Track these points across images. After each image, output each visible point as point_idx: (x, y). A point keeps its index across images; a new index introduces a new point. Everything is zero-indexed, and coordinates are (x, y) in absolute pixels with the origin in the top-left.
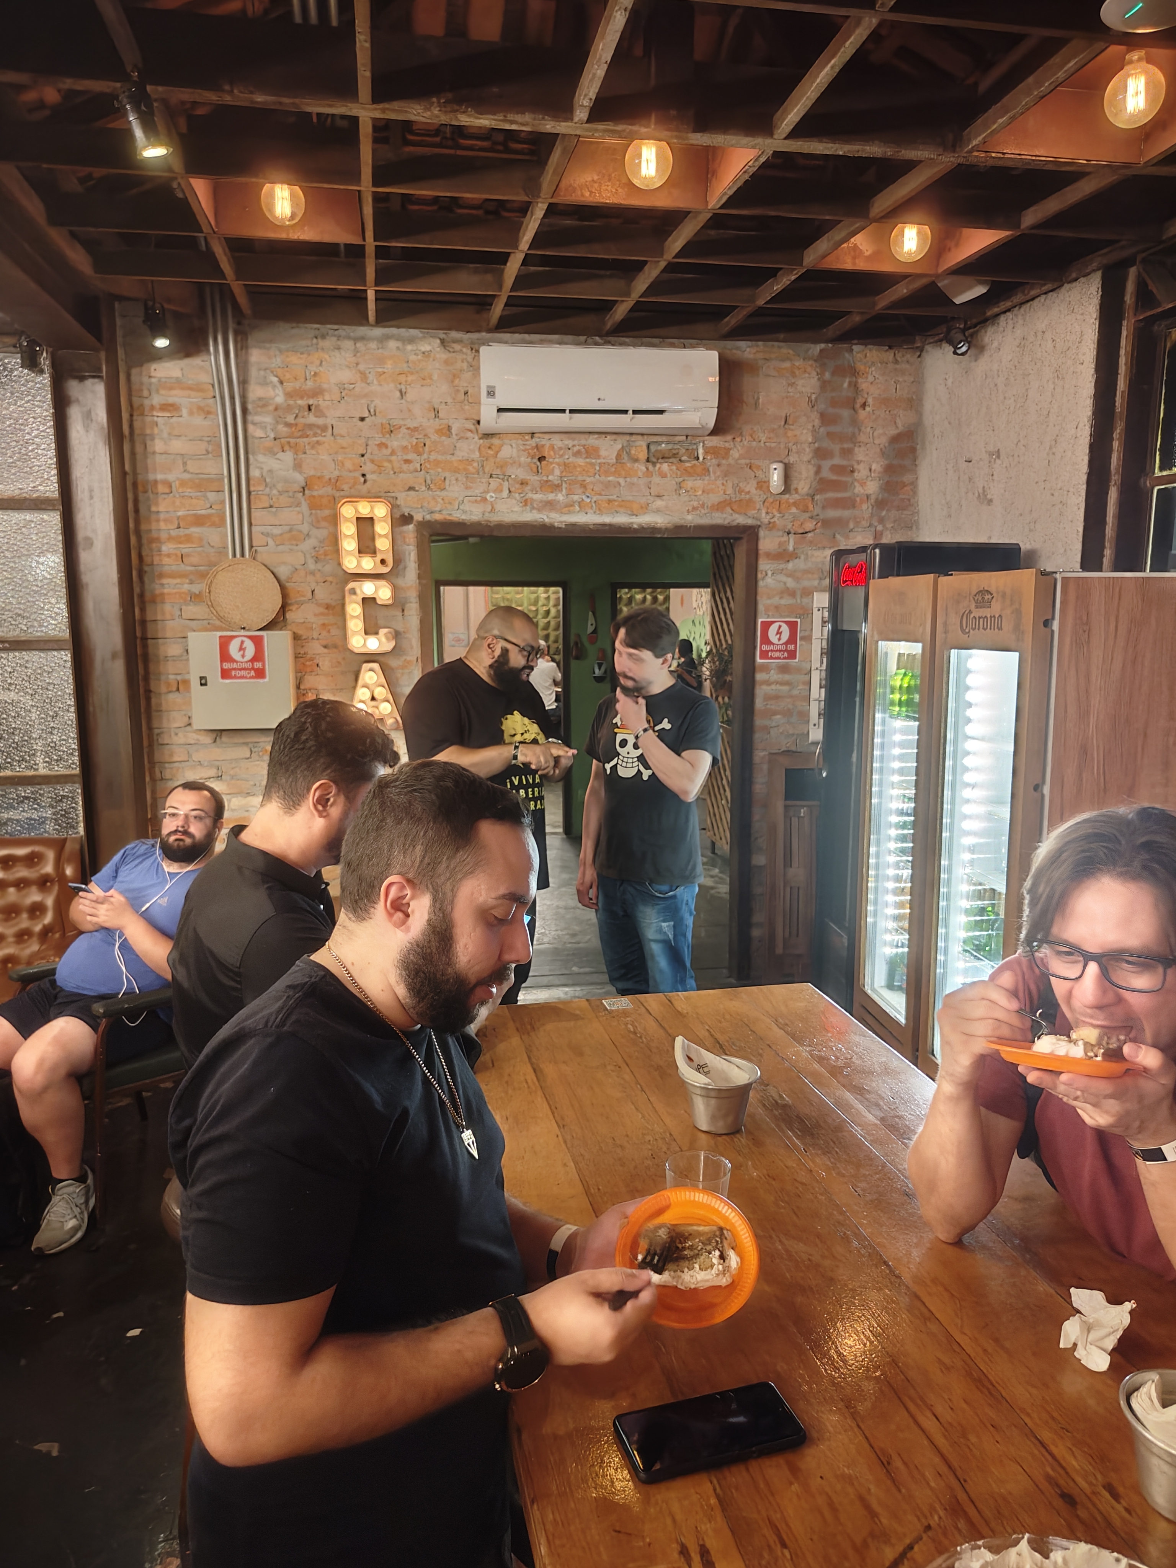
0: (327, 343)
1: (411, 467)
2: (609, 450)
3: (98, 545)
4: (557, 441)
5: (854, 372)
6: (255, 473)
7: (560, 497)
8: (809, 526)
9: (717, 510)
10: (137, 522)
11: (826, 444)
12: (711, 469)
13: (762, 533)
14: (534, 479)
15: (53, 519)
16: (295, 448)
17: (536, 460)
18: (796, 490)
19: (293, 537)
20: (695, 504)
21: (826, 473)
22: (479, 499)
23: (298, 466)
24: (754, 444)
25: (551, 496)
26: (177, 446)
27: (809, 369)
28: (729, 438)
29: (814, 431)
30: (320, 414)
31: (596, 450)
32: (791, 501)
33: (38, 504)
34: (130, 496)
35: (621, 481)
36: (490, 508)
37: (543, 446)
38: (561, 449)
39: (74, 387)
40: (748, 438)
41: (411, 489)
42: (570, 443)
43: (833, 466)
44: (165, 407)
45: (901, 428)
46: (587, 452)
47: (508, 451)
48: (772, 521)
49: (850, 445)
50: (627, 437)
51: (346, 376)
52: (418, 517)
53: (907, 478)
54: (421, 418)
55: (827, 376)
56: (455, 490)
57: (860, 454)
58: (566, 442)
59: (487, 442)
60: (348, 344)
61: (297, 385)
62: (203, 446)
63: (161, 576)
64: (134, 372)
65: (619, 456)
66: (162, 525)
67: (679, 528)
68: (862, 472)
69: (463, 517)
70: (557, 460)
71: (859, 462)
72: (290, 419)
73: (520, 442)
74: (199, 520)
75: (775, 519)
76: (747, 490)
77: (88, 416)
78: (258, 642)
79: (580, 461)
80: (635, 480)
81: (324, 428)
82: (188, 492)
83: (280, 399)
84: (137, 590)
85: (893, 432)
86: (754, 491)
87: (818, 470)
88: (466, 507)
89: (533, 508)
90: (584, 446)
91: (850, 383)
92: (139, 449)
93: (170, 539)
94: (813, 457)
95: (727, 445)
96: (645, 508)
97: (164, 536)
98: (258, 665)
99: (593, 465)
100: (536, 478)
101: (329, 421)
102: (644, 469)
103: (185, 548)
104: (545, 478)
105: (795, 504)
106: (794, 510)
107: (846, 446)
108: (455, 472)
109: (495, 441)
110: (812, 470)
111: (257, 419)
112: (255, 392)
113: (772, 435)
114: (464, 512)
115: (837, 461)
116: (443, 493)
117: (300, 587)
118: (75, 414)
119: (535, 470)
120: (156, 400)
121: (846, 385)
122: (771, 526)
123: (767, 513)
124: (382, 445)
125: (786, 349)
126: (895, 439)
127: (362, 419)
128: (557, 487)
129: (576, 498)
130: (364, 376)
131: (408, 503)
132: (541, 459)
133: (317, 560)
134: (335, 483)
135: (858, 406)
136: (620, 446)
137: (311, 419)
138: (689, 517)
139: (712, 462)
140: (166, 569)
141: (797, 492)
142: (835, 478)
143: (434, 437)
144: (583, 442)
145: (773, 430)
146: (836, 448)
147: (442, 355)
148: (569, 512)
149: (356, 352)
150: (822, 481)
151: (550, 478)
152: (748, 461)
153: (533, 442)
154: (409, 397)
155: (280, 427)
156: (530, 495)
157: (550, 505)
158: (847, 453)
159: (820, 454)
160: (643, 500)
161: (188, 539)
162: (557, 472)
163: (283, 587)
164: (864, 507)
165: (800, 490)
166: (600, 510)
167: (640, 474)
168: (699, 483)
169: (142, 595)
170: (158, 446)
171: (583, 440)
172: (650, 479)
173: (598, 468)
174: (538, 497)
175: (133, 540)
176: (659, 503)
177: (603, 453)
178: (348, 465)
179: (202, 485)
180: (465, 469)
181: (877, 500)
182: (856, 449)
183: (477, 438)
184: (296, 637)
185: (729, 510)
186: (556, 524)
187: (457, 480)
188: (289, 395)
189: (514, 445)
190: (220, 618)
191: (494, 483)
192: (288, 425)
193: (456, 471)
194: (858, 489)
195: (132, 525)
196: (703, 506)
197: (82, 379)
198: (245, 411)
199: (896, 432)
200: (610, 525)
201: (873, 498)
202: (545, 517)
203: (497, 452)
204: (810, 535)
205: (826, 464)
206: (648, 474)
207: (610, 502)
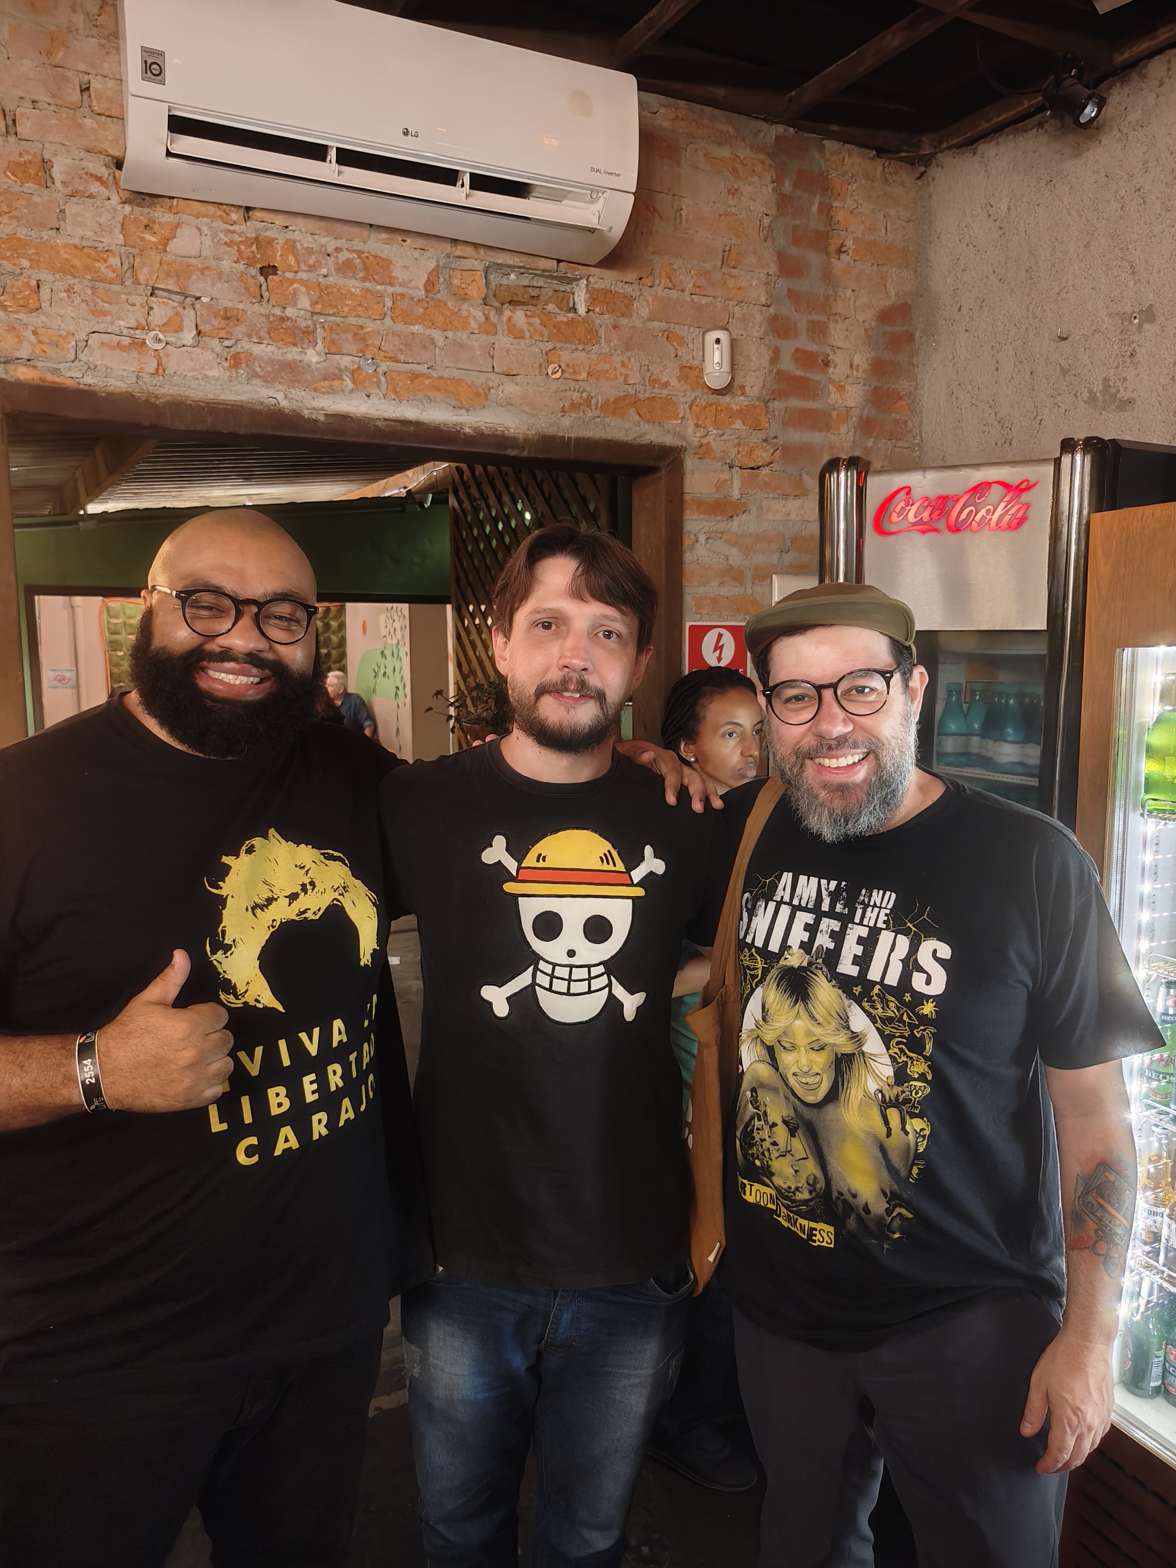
2: (411, 266)
4: (301, 234)
5: (826, 188)
7: (312, 356)
8: (763, 455)
9: (614, 412)
11: (786, 309)
12: (602, 332)
13: (689, 462)
14: (253, 310)
17: (254, 271)
18: (742, 387)
20: (576, 396)
21: (787, 365)
22: (126, 341)
24: (674, 294)
25: (292, 353)
27: (759, 168)
28: (632, 276)
29: (769, 284)
31: (386, 264)
32: (735, 407)
35: (437, 335)
36: (152, 365)
37: (271, 241)
38: (310, 251)
40: (664, 282)
42: (331, 244)
43: (797, 350)
45: (893, 299)
46: (366, 268)
47: (190, 241)
48: (704, 441)
49: (822, 318)
50: (448, 248)
53: (903, 385)
55: (788, 184)
56: (65, 315)
57: (837, 334)
58: (323, 241)
59: (141, 213)
65: (430, 285)
67: (547, 441)
68: (839, 367)
69: (89, 380)
70: (303, 275)
71: (835, 350)
73: (219, 224)
75: (710, 439)
76: (664, 380)
79: (353, 285)
80: (463, 336)
85: (882, 303)
86: (674, 382)
87: (775, 356)
88: (97, 356)
89: (256, 375)
90: (360, 253)
91: (821, 204)
94: (766, 333)
95: (628, 289)
96: (484, 397)
99: (380, 296)
100: (256, 307)
102: (482, 319)
104: (278, 312)
105: (741, 414)
106: (738, 424)
107: (815, 317)
108: (65, 273)
109: (162, 215)
110: (767, 354)
113: (703, 281)
114: (91, 368)
115: (803, 343)
116: (38, 320)
119: (254, 289)
121: (815, 208)
122: (704, 451)
123: (697, 426)
125: (724, 123)
126: (885, 316)
128: (306, 336)
129: (345, 361)
132: (268, 270)
135: (832, 249)
136: (432, 265)
138: (566, 422)
139: (601, 319)
141: (743, 394)
142: (799, 373)
144: (357, 245)
145: (705, 274)
146: (802, 320)
148: (332, 391)
150: (781, 375)
151: (290, 312)
152: (664, 325)
153: (250, 229)
156: (245, 345)
158: (818, 330)
159: (778, 327)
160: (480, 380)
162: (304, 302)
164: (843, 429)
165: (748, 389)
166: (396, 392)
167: (474, 325)
168: (581, 357)
171: (358, 240)
172: (491, 339)
173: (389, 304)
174: (263, 350)
176: (510, 389)
177: (397, 272)
180: (88, 269)
181: (860, 418)
182: (831, 326)
183: (115, 199)
185: (632, 413)
186: (306, 413)
187: (69, 290)
189: (205, 230)
191: (161, 311)
193: (67, 270)
194: (834, 397)
196: (588, 402)
199: (887, 303)
200: (417, 424)
201: (855, 413)
202: (280, 396)
203: (167, 240)
204: (765, 471)
205: (788, 347)
206: (488, 328)
207: (415, 377)
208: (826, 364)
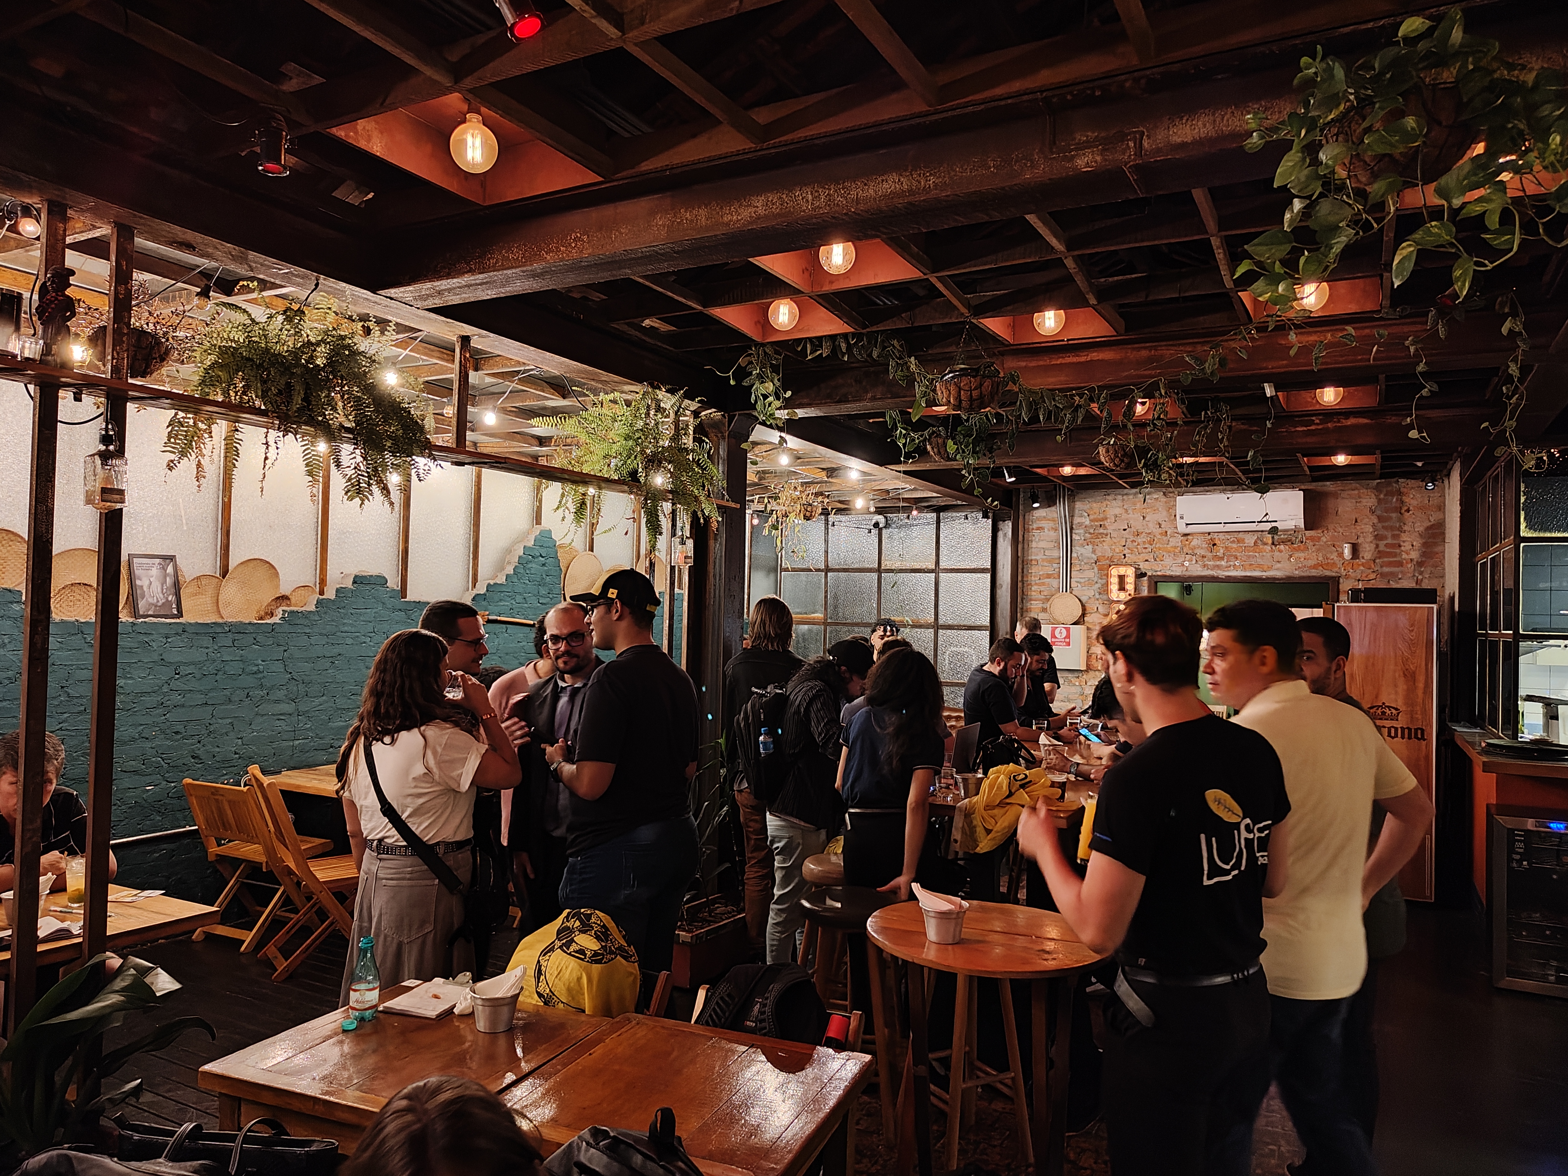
0: (1109, 498)
1: (1147, 551)
2: (1250, 540)
3: (1004, 587)
4: (1221, 536)
5: (1400, 493)
6: (1074, 555)
7: (1223, 563)
8: (1373, 576)
9: (1314, 568)
10: (1023, 577)
11: (1382, 532)
12: (1309, 547)
13: (1341, 581)
15: (988, 576)
16: (1093, 544)
17: (1211, 546)
18: (1361, 557)
19: (1090, 583)
20: (1300, 565)
21: (1382, 548)
22: (1180, 564)
23: (1094, 552)
24: (1336, 534)
25: (1218, 563)
26: (1042, 544)
27: (1370, 493)
28: (1320, 531)
29: (1374, 525)
30: (1106, 528)
31: (1243, 541)
32: (1358, 563)
33: (983, 571)
34: (1020, 566)
35: (1257, 554)
36: (1185, 568)
37: (1214, 539)
38: (1224, 540)
39: (1001, 525)
40: (1329, 531)
41: (1146, 561)
42: (1229, 537)
43: (1387, 544)
44: (1038, 529)
46: (1238, 541)
47: (1195, 542)
48: (1348, 573)
49: (1397, 532)
50: (1260, 534)
51: (1118, 511)
52: (1149, 574)
53: (1438, 549)
54: (1152, 528)
55: (1382, 496)
56: (1168, 561)
57: (1404, 537)
58: (1227, 536)
59: (1185, 538)
60: (1120, 497)
61: (1095, 516)
62: (1052, 545)
63: (1031, 600)
64: (1027, 514)
65: (1255, 543)
66: (1033, 578)
67: (1289, 578)
68: (1406, 546)
69: (1172, 573)
70: (1222, 545)
71: (1404, 542)
72: (1092, 531)
73: (1202, 538)
74: (1049, 576)
75: (1350, 573)
76: (1330, 558)
77: (1005, 535)
78: (1068, 630)
79: (1234, 545)
80: (1265, 553)
81: (1107, 535)
82: (1045, 564)
83: (1087, 522)
84: (1019, 606)
86: (1335, 558)
87: (1377, 546)
88: (1174, 568)
89: (1208, 569)
90: (1236, 539)
91: (1397, 500)
92: (1026, 546)
93: (1036, 584)
94: (1373, 540)
95: (1319, 535)
96: (1270, 568)
97: (1033, 583)
98: (1067, 640)
99: (1241, 547)
100: (1210, 554)
101: (1109, 531)
102: (1271, 548)
103: (1042, 588)
104: (1215, 554)
105: (1363, 565)
106: (1362, 568)
107: (1395, 533)
108: (1168, 552)
109: (1189, 537)
110: (1373, 546)
111: (1077, 531)
112: (1077, 520)
113: (1346, 529)
114: (1172, 571)
115: (1389, 541)
116: (1162, 563)
117: (1091, 606)
118: (1000, 534)
119: (1210, 550)
120: (1035, 526)
121: (1395, 500)
122: (1347, 577)
123: (1344, 570)
124: (1133, 541)
125: (1355, 484)
126: (1429, 528)
127: (1125, 530)
128: (1222, 558)
129: (1232, 563)
130: (1126, 511)
131: (1144, 567)
132: (1214, 545)
133: (1100, 594)
134: (1111, 559)
135: (1403, 511)
136: (1256, 538)
137: (1101, 531)
138: (1297, 572)
139: (1310, 544)
140: (1033, 597)
141: (1361, 559)
142: (1388, 550)
143: (1159, 537)
144: (1236, 537)
145: (1347, 526)
146: (1389, 534)
147: (1164, 499)
148: (1228, 571)
149: (1123, 500)
150: (1380, 552)
151: (1218, 554)
152: (1330, 543)
153: (1209, 537)
154: (1147, 519)
155: (1087, 535)
156: (1207, 563)
157: (1218, 567)
158: (1396, 537)
159: (1379, 538)
160: (1270, 564)
161: (1043, 584)
162: (1222, 551)
163: (1083, 606)
164: (1409, 566)
165: (1363, 558)
166: (1245, 569)
167: (1268, 551)
168: (1302, 555)
169: (1022, 609)
170: (1034, 545)
171: (1236, 535)
172: (1274, 553)
173: (1244, 549)
174: (1211, 563)
175: (1020, 584)
176: (1279, 565)
177: (1246, 541)
178: (1117, 550)
179: (1051, 561)
180: (1174, 551)
181: (1417, 562)
182: (1403, 534)
183: (1180, 536)
184: (1088, 629)
185: (1321, 568)
186: (1220, 577)
187: (1169, 556)
188: (1091, 521)
189: (1198, 540)
190: (1054, 619)
191: (1188, 557)
192: (1090, 533)
194: (1404, 556)
195: (1020, 578)
196: (1305, 566)
197: (1004, 521)
198: (1072, 529)
199: (1430, 524)
200: (1250, 577)
201: (1415, 560)
202: (1214, 573)
203: (1190, 543)
204: (1372, 581)
205: (1382, 544)
206: (1273, 551)
207: (1251, 565)
208: (1400, 546)
